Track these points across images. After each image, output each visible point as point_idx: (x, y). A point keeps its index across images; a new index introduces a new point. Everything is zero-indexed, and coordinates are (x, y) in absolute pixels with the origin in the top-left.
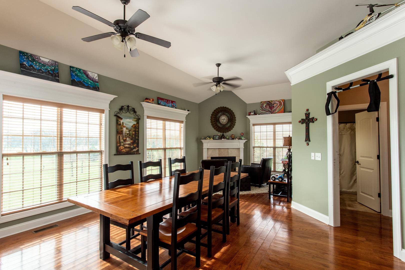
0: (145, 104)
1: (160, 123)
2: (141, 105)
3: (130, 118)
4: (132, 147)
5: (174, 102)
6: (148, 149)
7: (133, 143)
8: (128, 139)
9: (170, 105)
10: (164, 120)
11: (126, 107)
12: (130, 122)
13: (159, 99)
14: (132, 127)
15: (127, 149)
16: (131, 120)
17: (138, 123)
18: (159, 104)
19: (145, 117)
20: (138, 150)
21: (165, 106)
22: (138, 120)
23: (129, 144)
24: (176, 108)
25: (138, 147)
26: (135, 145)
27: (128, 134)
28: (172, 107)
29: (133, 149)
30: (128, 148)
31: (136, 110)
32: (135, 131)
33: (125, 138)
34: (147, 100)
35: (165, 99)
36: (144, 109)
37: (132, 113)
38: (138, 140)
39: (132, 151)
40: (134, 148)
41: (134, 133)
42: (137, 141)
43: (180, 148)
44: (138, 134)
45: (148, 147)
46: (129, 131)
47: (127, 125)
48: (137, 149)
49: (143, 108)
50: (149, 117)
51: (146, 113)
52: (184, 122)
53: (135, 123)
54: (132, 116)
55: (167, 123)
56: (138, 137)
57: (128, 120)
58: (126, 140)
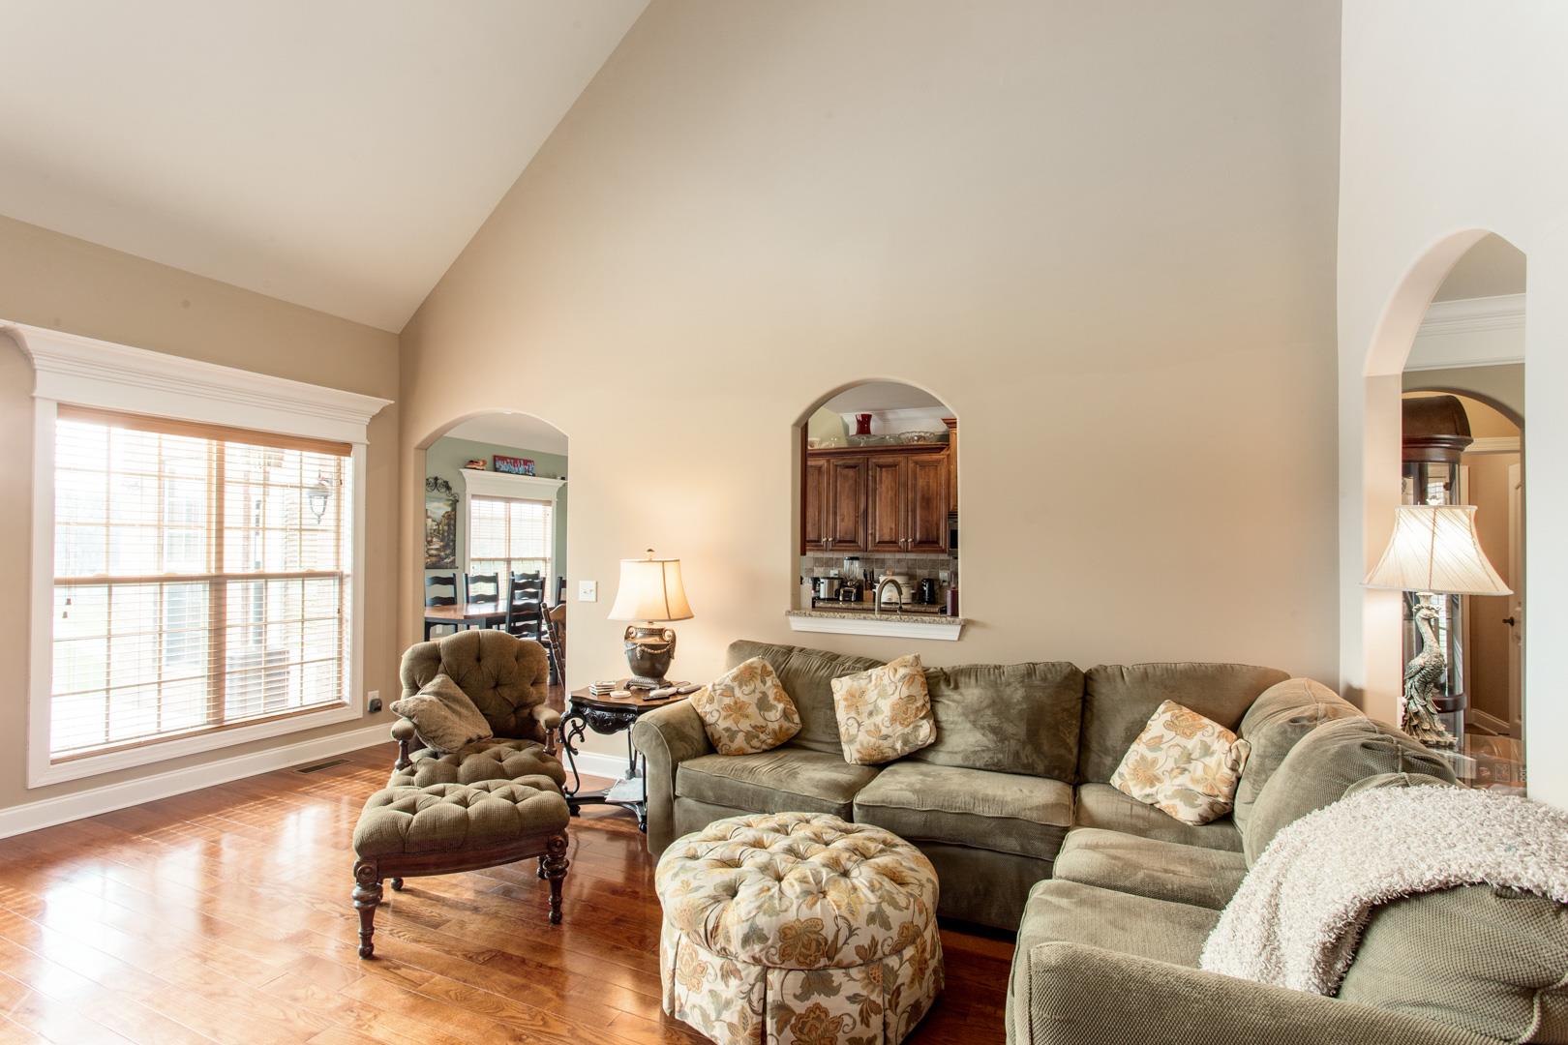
0: (466, 473)
1: (500, 506)
2: (461, 473)
3: (439, 500)
4: (442, 554)
5: (530, 461)
6: (474, 560)
7: (444, 548)
8: (434, 540)
9: (521, 469)
10: (508, 500)
11: (433, 481)
12: (439, 508)
13: (496, 458)
14: (443, 516)
15: (434, 559)
16: (441, 505)
17: (454, 509)
18: (496, 470)
19: (468, 497)
20: (454, 561)
21: (510, 473)
22: (454, 503)
23: (436, 549)
24: (534, 475)
25: (453, 553)
26: (448, 552)
27: (435, 530)
28: (526, 475)
29: (443, 559)
30: (435, 556)
31: (450, 485)
32: (449, 525)
33: (429, 539)
34: (472, 463)
35: (510, 459)
36: (467, 480)
37: (443, 490)
38: (454, 541)
39: (442, 563)
40: (447, 556)
41: (446, 528)
42: (451, 544)
43: (544, 560)
44: (455, 529)
45: (473, 556)
46: (438, 525)
47: (434, 513)
48: (452, 558)
49: (464, 479)
50: (474, 496)
51: (470, 490)
52: (554, 504)
53: (449, 509)
54: (444, 495)
55: (514, 506)
56: (455, 535)
57: (436, 504)
58: (431, 541)
